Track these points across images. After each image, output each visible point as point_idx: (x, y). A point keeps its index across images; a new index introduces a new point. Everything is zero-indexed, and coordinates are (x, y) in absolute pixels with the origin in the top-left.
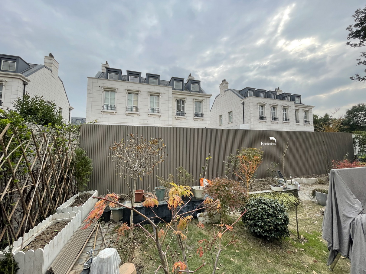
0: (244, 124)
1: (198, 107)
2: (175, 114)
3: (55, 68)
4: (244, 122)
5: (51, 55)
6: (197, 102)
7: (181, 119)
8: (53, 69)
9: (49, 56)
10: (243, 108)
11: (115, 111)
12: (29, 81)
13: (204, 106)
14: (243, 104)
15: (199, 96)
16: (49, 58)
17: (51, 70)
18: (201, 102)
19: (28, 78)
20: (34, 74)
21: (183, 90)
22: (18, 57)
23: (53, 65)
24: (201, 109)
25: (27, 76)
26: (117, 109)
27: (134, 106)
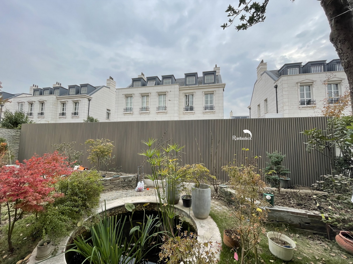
0: (277, 113)
1: (209, 99)
2: (182, 110)
3: (113, 86)
4: (277, 111)
5: (111, 78)
6: (208, 94)
7: (189, 114)
8: (111, 87)
9: (109, 78)
10: (276, 92)
11: (132, 112)
12: (92, 98)
13: (215, 97)
14: (276, 87)
15: (210, 87)
16: (109, 80)
17: (109, 88)
18: (212, 93)
19: (91, 96)
20: (96, 93)
21: (195, 84)
22: (88, 84)
23: (111, 84)
24: (211, 102)
25: (90, 95)
26: (134, 110)
27: (147, 106)
